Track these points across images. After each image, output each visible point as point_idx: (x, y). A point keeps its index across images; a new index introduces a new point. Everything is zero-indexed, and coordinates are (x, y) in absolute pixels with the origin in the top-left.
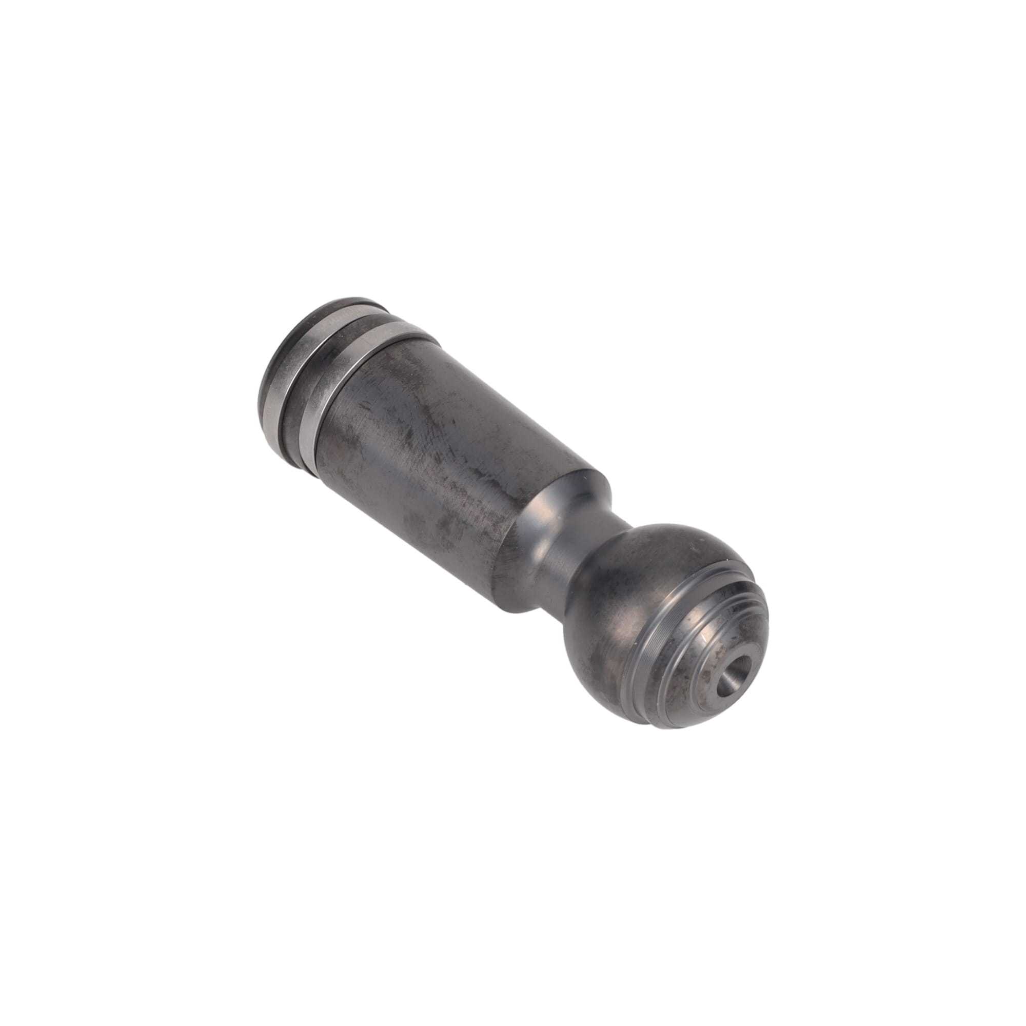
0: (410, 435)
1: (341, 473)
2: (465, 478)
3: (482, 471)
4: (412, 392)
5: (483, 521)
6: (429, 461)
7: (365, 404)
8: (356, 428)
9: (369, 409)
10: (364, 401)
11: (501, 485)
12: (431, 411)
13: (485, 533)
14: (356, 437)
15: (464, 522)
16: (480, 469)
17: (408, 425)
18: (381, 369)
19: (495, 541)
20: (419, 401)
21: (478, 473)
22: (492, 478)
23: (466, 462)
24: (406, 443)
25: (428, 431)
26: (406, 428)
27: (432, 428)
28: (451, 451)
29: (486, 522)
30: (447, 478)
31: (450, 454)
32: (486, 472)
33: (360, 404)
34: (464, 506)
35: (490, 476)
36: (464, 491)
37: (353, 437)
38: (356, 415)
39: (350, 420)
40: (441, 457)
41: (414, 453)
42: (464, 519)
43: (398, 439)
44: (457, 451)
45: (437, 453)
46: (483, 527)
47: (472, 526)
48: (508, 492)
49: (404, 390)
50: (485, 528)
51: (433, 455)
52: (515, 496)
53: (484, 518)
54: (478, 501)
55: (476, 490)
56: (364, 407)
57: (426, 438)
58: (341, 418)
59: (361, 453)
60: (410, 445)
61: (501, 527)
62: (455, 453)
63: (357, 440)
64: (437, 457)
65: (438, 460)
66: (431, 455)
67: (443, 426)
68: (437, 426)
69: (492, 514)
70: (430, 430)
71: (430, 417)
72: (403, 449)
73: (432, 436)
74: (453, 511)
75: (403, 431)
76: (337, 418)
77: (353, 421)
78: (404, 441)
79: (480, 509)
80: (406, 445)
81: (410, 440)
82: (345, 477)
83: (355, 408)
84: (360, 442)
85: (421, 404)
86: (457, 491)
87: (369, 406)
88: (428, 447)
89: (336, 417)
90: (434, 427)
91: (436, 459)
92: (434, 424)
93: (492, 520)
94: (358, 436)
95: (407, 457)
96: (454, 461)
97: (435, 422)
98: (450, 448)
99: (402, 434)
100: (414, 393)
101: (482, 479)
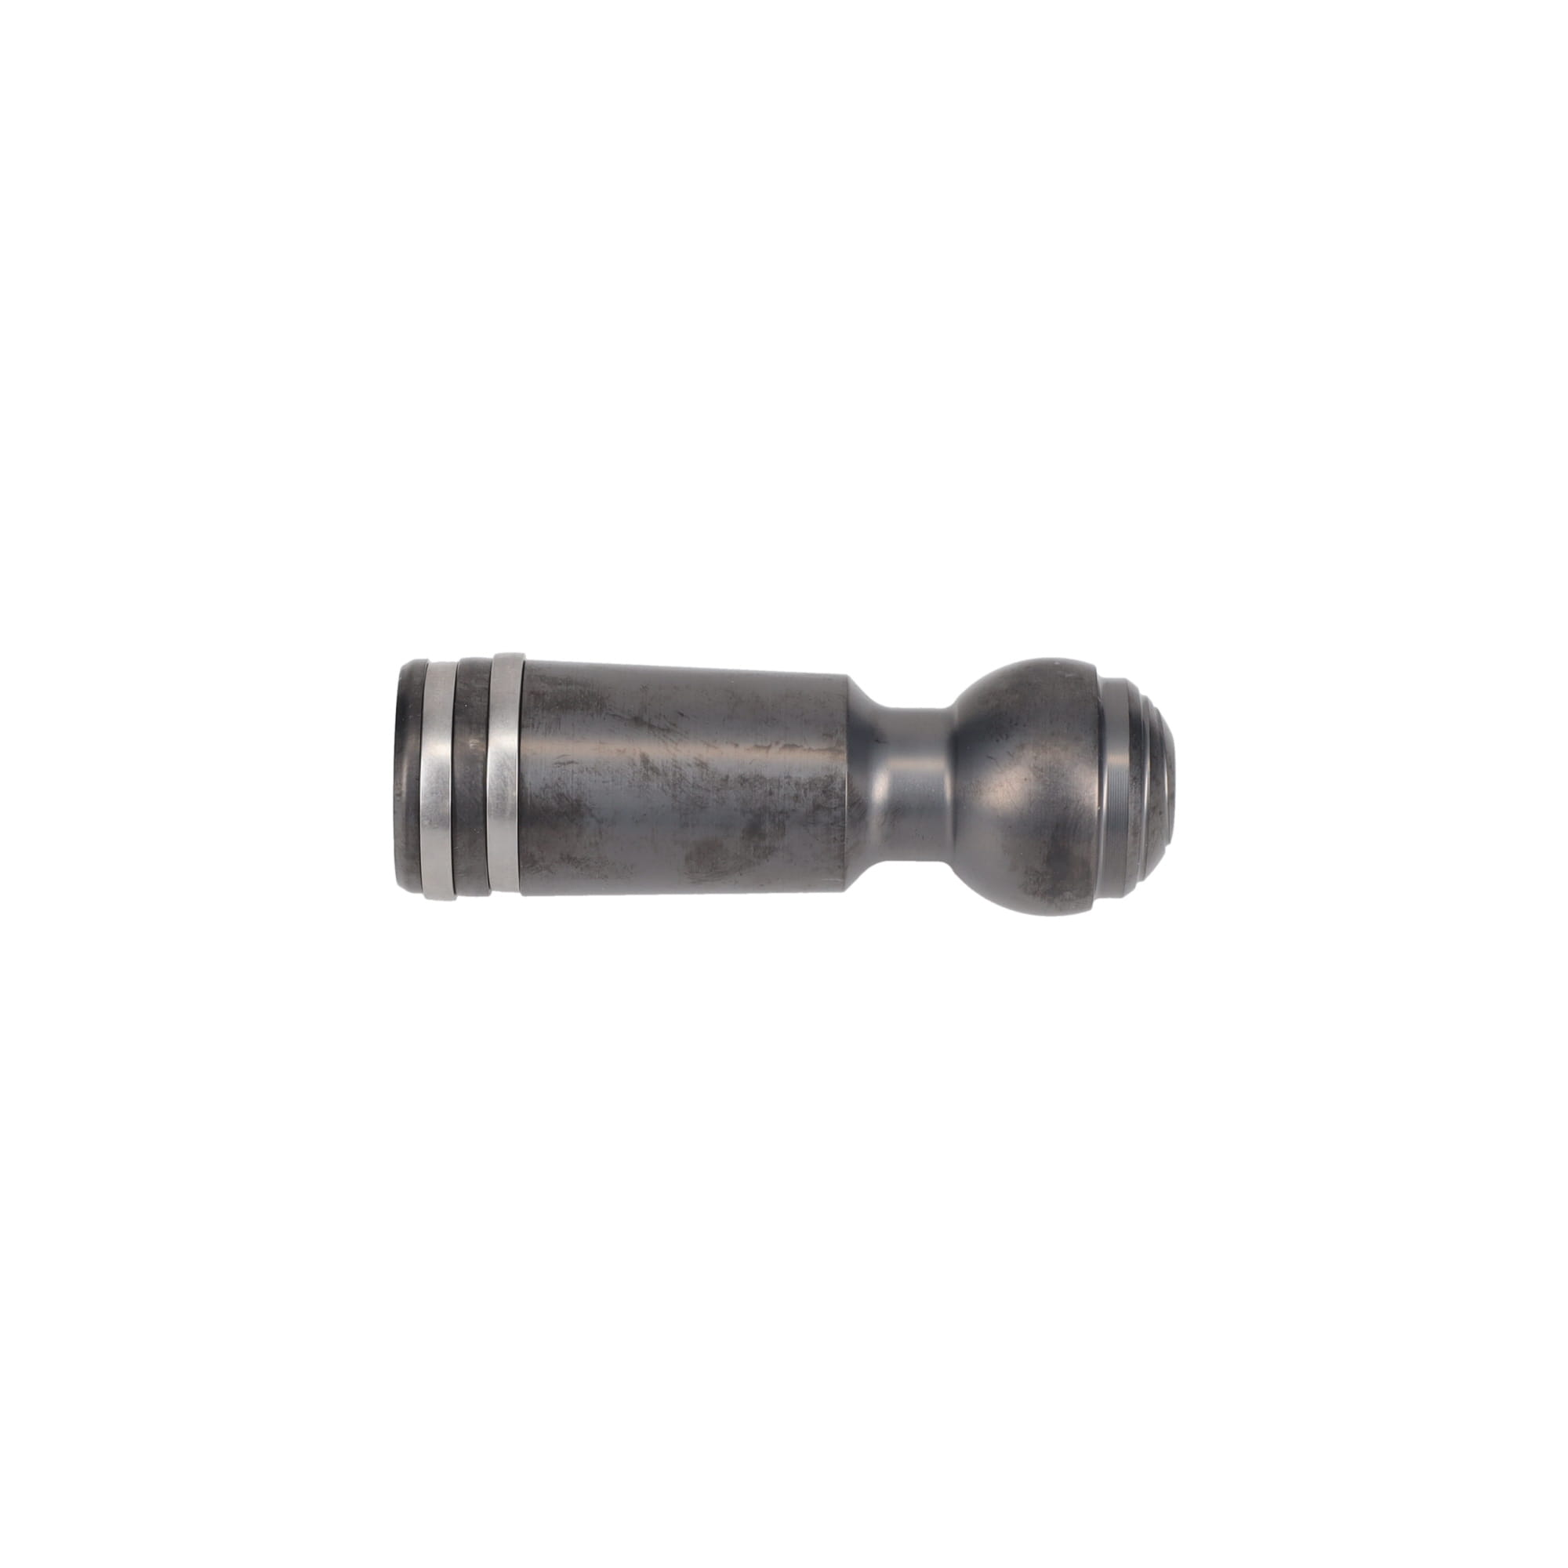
0: (645, 759)
1: (569, 859)
2: (751, 763)
4: (603, 714)
5: (806, 796)
7: (562, 760)
8: (570, 793)
9: (572, 762)
10: (558, 757)
11: (798, 744)
13: (817, 807)
14: (574, 802)
15: (781, 812)
17: (635, 750)
18: (545, 712)
19: (835, 808)
23: (737, 746)
24: (647, 771)
25: (664, 742)
28: (709, 745)
30: (727, 777)
32: (768, 743)
33: (556, 763)
34: (771, 794)
35: (777, 743)
36: (760, 778)
37: (572, 805)
38: (560, 779)
39: (556, 788)
41: (666, 775)
42: (780, 809)
43: (634, 772)
44: (715, 741)
45: (695, 758)
46: (810, 802)
47: (793, 810)
48: (812, 747)
49: (593, 717)
50: (814, 804)
51: (691, 763)
52: (825, 746)
53: (805, 792)
54: (786, 777)
55: (774, 768)
56: (564, 764)
57: (668, 750)
58: (542, 793)
59: (592, 816)
60: (654, 770)
61: (835, 789)
62: (715, 745)
63: (579, 805)
64: (698, 762)
65: (702, 764)
66: (689, 764)
67: (675, 725)
68: (668, 730)
69: (812, 781)
71: (651, 726)
72: (649, 779)
73: (673, 744)
74: (759, 809)
76: (537, 797)
77: (559, 787)
78: (643, 769)
79: (793, 786)
80: (650, 773)
81: (649, 765)
82: (575, 858)
83: (553, 772)
84: (585, 805)
85: (627, 719)
86: (750, 784)
88: (678, 759)
89: (533, 796)
90: (665, 733)
91: (698, 765)
92: (663, 729)
93: (818, 788)
94: (576, 800)
95: (660, 785)
96: (722, 753)
97: (662, 727)
98: (706, 743)
99: (634, 764)
100: (607, 714)
101: (770, 752)
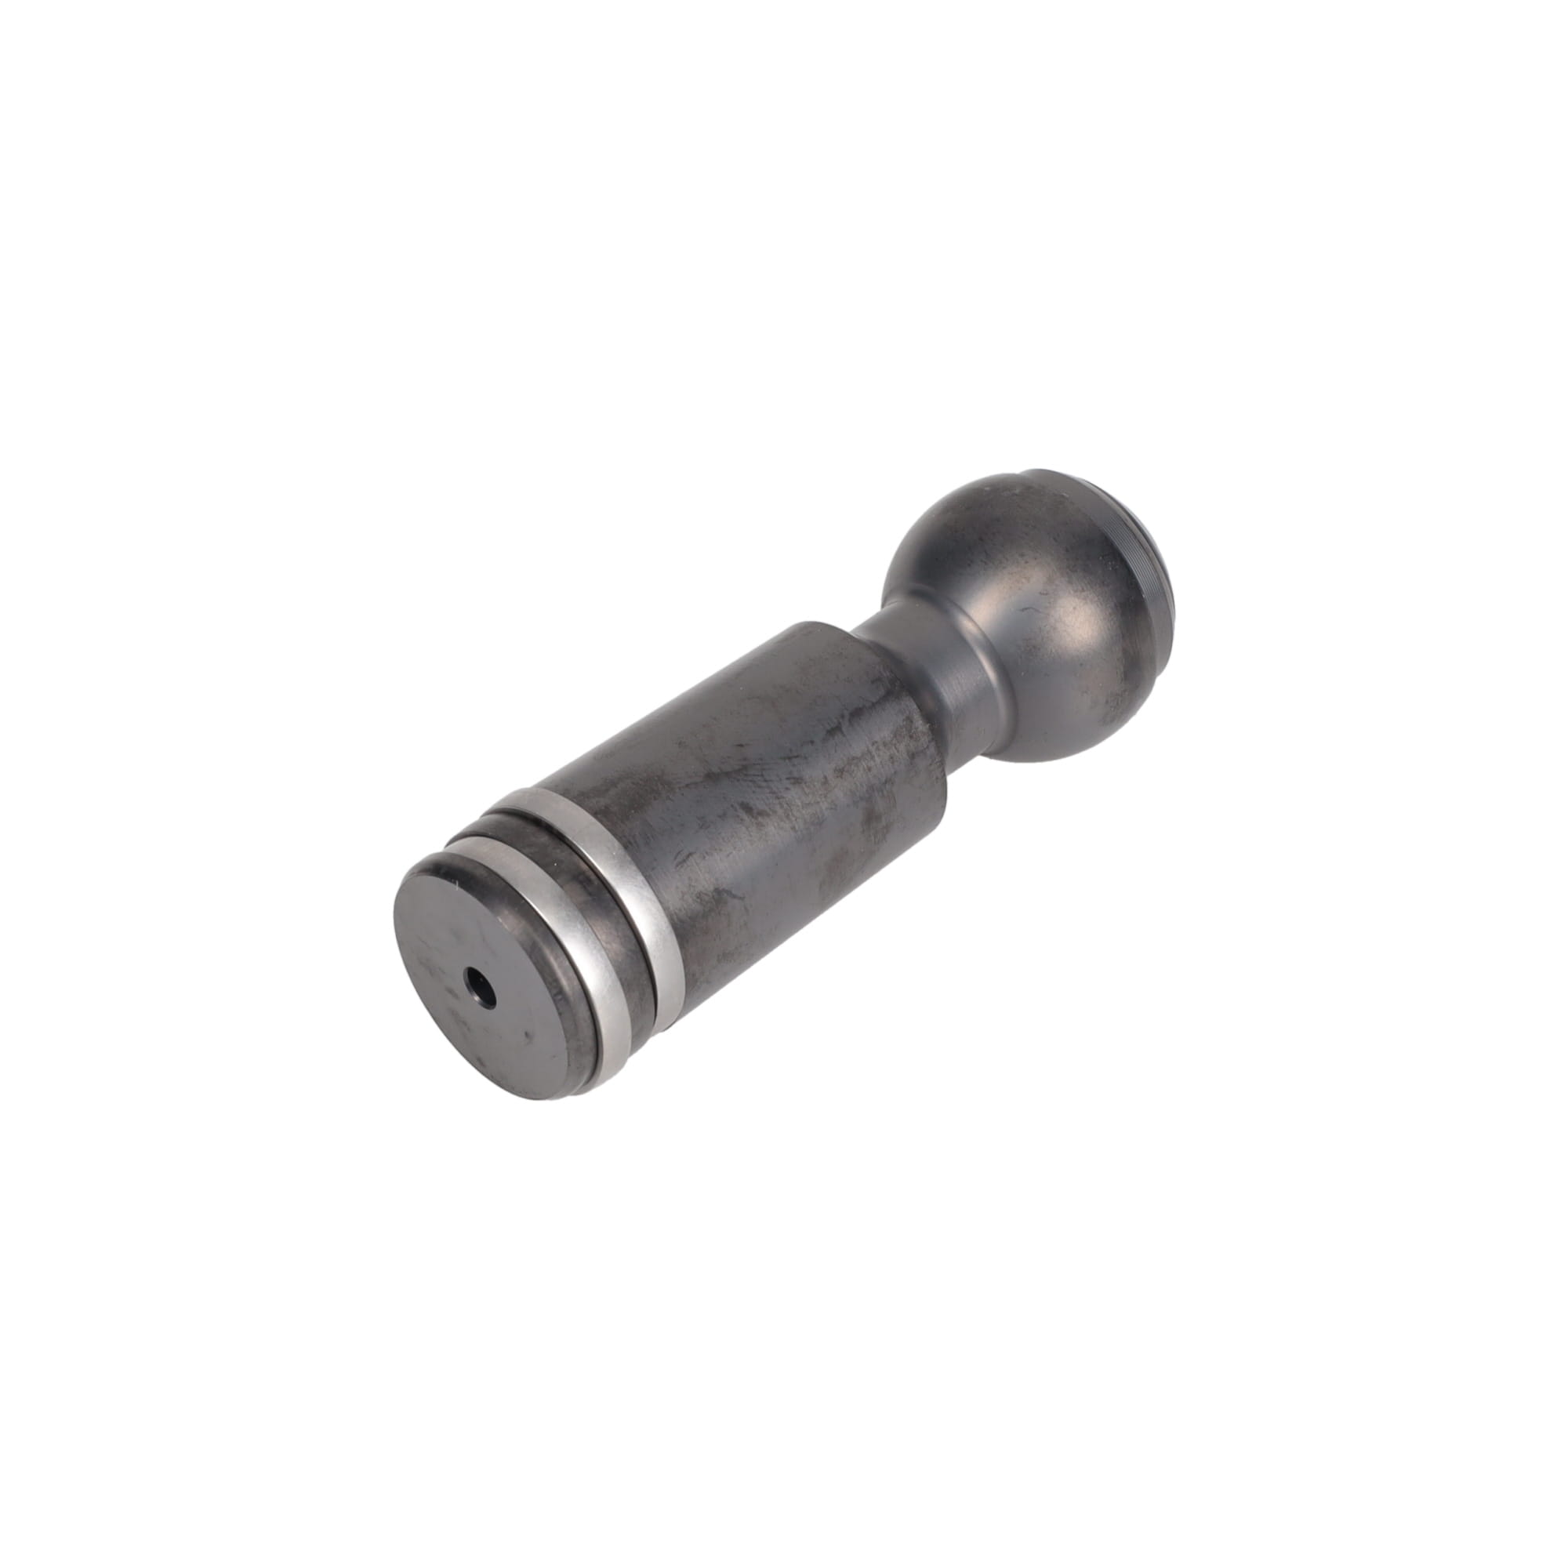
0: (748, 809)
2: (836, 751)
3: (833, 725)
4: (677, 790)
5: (898, 751)
6: (794, 794)
7: (680, 859)
8: (705, 887)
9: (690, 854)
10: (675, 858)
11: (861, 706)
12: (715, 770)
14: (714, 893)
15: (886, 782)
16: (829, 728)
17: (732, 806)
18: (627, 823)
20: (696, 784)
21: (832, 732)
22: (846, 713)
23: (812, 742)
24: (757, 819)
25: (751, 781)
26: (736, 810)
27: (746, 775)
28: (790, 758)
29: (902, 747)
30: (825, 778)
31: (795, 761)
32: (835, 721)
33: (677, 866)
34: (870, 769)
35: (843, 716)
36: (854, 760)
37: (713, 896)
38: (690, 878)
39: (692, 889)
40: (796, 775)
41: (775, 812)
42: (884, 779)
43: (747, 828)
44: (791, 750)
45: (788, 779)
46: (905, 755)
47: (894, 773)
48: (874, 701)
49: (670, 799)
50: (908, 754)
51: (788, 786)
52: (882, 692)
53: (896, 748)
54: (873, 744)
55: (858, 742)
56: (684, 861)
57: (760, 787)
60: (761, 813)
62: (796, 754)
63: (719, 893)
64: (792, 781)
65: (797, 781)
66: (787, 789)
67: (745, 759)
68: (745, 767)
69: (896, 734)
70: (750, 778)
71: (728, 774)
72: (763, 826)
73: (759, 778)
74: (867, 791)
75: (738, 816)
77: (694, 887)
78: (753, 820)
79: (883, 748)
80: (760, 819)
81: (755, 811)
83: (680, 875)
84: (723, 890)
85: (702, 782)
86: (848, 771)
87: (686, 852)
88: (775, 789)
90: (745, 772)
91: (794, 784)
92: (739, 770)
93: (904, 737)
94: (715, 890)
95: (776, 824)
96: (806, 758)
97: (737, 767)
98: (784, 759)
99: (742, 820)
100: (680, 788)
101: (844, 729)
